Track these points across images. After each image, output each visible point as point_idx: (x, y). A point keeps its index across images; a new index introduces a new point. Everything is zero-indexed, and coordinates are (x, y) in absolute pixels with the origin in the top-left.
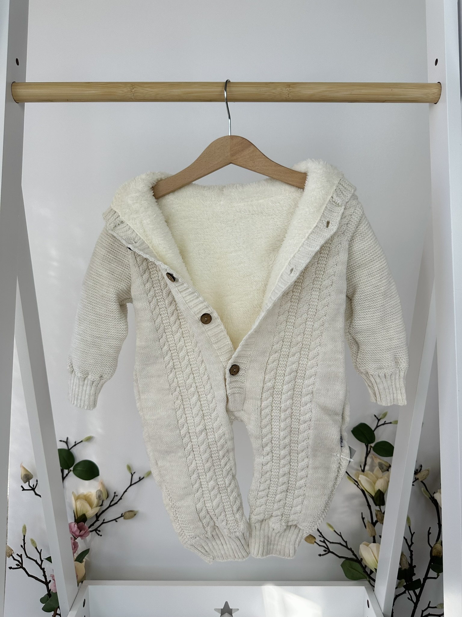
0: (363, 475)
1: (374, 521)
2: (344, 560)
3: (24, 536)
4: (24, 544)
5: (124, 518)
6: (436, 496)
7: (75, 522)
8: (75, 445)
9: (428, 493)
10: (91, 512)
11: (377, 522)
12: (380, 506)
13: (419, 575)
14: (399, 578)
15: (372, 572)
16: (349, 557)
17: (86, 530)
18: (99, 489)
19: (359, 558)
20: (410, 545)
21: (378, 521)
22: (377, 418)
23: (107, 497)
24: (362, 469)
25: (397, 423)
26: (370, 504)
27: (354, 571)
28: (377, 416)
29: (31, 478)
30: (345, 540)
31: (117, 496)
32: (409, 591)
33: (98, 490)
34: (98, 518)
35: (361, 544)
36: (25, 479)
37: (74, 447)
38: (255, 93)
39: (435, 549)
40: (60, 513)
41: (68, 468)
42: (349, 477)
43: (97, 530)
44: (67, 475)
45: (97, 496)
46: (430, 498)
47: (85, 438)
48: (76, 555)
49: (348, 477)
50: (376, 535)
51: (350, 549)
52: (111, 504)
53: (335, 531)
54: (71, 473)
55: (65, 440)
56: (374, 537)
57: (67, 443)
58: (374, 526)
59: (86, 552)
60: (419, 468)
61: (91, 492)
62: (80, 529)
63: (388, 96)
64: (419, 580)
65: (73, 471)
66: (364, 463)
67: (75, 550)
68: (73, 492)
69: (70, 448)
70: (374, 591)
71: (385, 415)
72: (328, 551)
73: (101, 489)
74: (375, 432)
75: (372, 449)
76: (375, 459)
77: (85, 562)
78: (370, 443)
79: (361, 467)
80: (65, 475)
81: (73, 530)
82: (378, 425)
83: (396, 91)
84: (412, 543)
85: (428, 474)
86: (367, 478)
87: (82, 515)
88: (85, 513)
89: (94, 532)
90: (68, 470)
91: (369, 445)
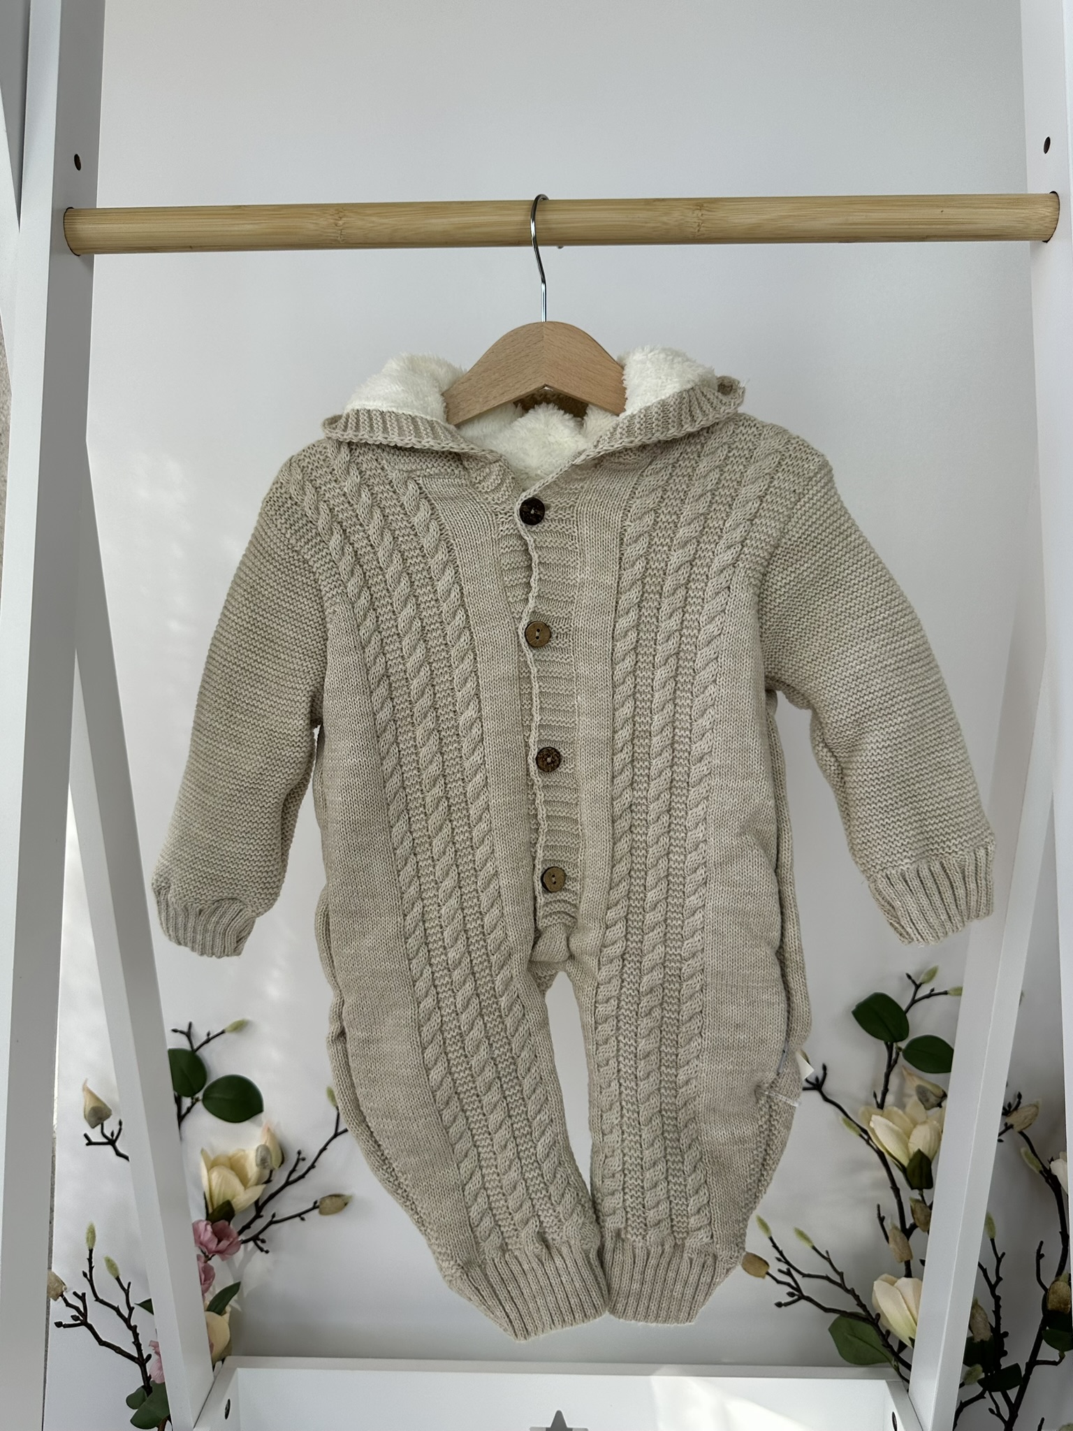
0: (881, 1116)
1: (908, 1226)
2: (836, 1316)
3: (91, 1251)
4: (91, 1268)
5: (321, 1213)
6: (1056, 1167)
7: (207, 1219)
8: (208, 1041)
9: (1036, 1161)
10: (244, 1197)
11: (914, 1227)
12: (921, 1189)
13: (1016, 1355)
14: (969, 1360)
15: (902, 1346)
16: (848, 1311)
17: (231, 1240)
18: (263, 1143)
19: (871, 1312)
20: (993, 1283)
21: (918, 1224)
22: (914, 982)
23: (280, 1161)
24: (877, 1102)
25: (960, 995)
26: (898, 1186)
27: (862, 1343)
28: (913, 978)
29: (108, 1116)
30: (840, 1271)
31: (304, 1159)
32: (993, 1393)
33: (260, 1146)
34: (261, 1212)
35: (875, 1280)
36: (93, 1119)
37: (205, 1046)
38: (620, 223)
39: (1053, 1293)
40: (172, 1199)
41: (191, 1094)
42: (848, 1119)
43: (259, 1240)
44: (189, 1110)
45: (259, 1160)
46: (1041, 1172)
47: (231, 1026)
48: (209, 1297)
49: (844, 1121)
50: (912, 1257)
51: (851, 1292)
52: (291, 1179)
53: (814, 1248)
54: (199, 1105)
55: (185, 1029)
56: (908, 1264)
57: (188, 1035)
58: (908, 1239)
59: (234, 1289)
60: (1015, 1100)
61: (244, 1151)
62: (219, 1235)
63: (934, 226)
64: (1016, 1366)
65: (205, 1100)
66: (882, 1088)
67: (206, 1285)
68: (202, 1151)
69: (195, 1047)
70: (908, 1391)
71: (932, 974)
72: (797, 1294)
73: (267, 1144)
74: (908, 1015)
75: (901, 1053)
76: (910, 1079)
77: (231, 1313)
78: (897, 1041)
79: (875, 1096)
80: (184, 1111)
81: (202, 1237)
82: (916, 998)
83: (950, 213)
84: (999, 1279)
85: (1036, 1115)
86: (891, 1124)
87: (223, 1203)
88: (229, 1198)
89: (251, 1244)
90: (192, 1099)
91: (895, 1045)
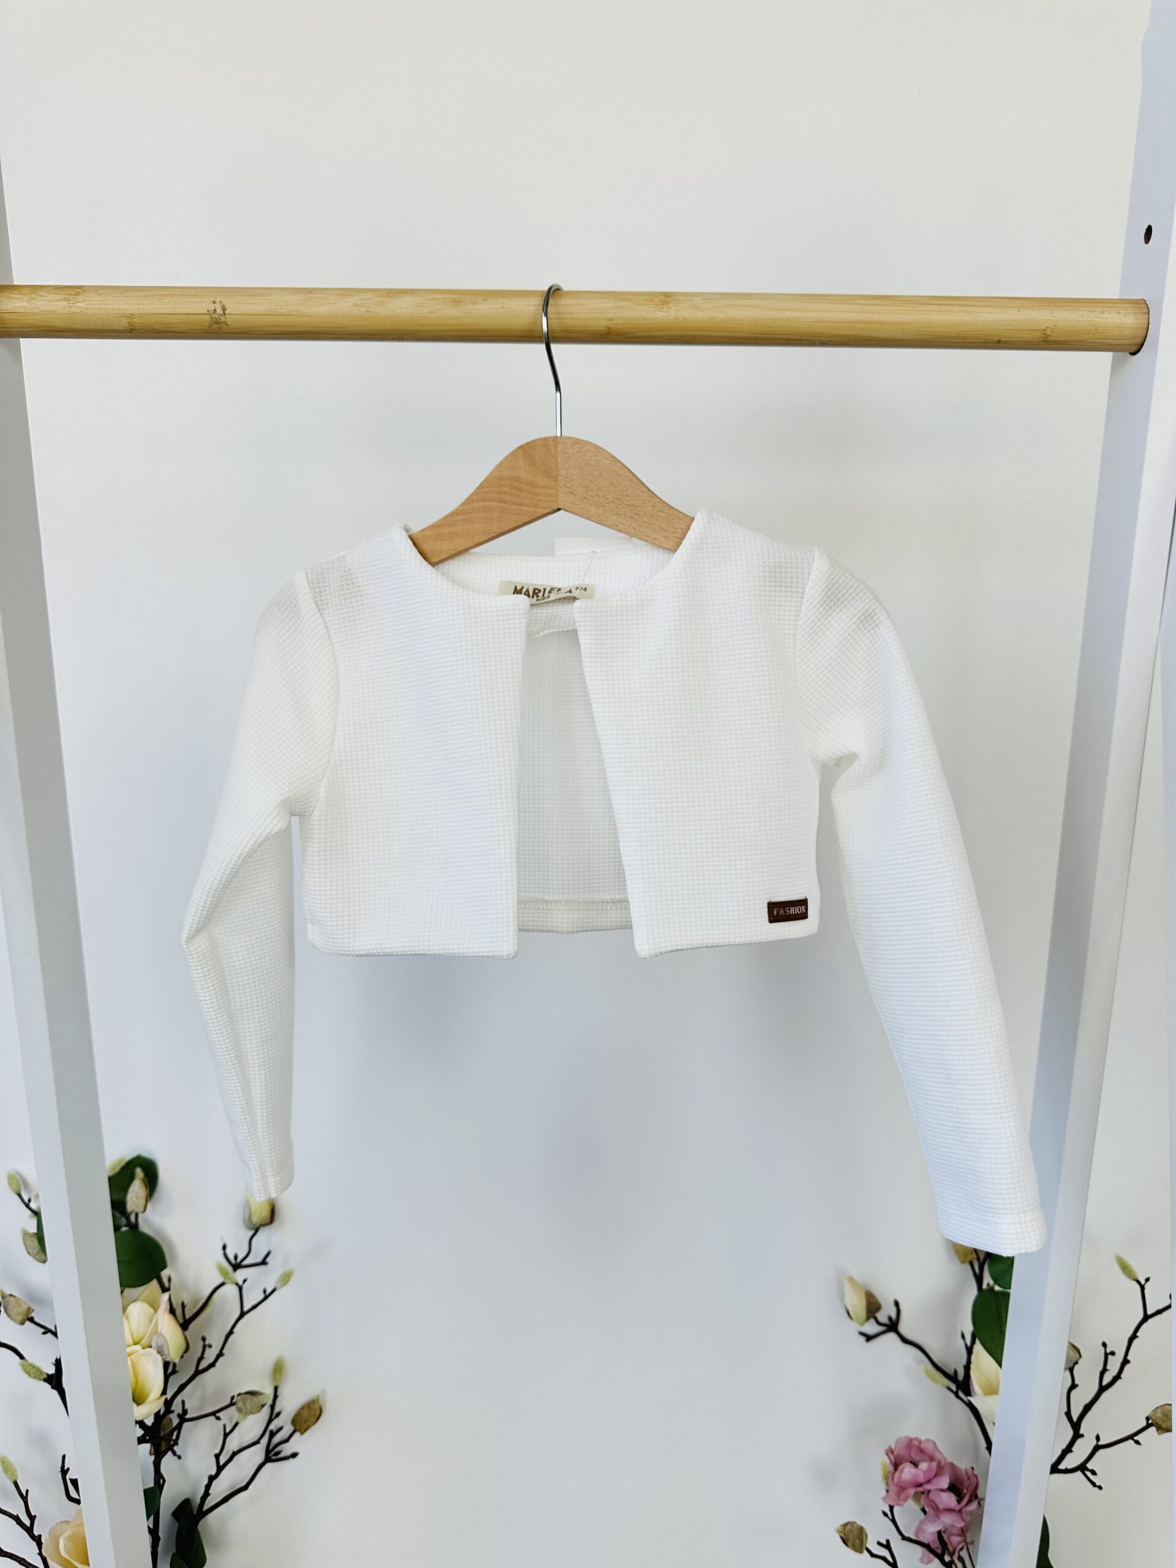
31: (210, 1346)
42: (931, 1367)
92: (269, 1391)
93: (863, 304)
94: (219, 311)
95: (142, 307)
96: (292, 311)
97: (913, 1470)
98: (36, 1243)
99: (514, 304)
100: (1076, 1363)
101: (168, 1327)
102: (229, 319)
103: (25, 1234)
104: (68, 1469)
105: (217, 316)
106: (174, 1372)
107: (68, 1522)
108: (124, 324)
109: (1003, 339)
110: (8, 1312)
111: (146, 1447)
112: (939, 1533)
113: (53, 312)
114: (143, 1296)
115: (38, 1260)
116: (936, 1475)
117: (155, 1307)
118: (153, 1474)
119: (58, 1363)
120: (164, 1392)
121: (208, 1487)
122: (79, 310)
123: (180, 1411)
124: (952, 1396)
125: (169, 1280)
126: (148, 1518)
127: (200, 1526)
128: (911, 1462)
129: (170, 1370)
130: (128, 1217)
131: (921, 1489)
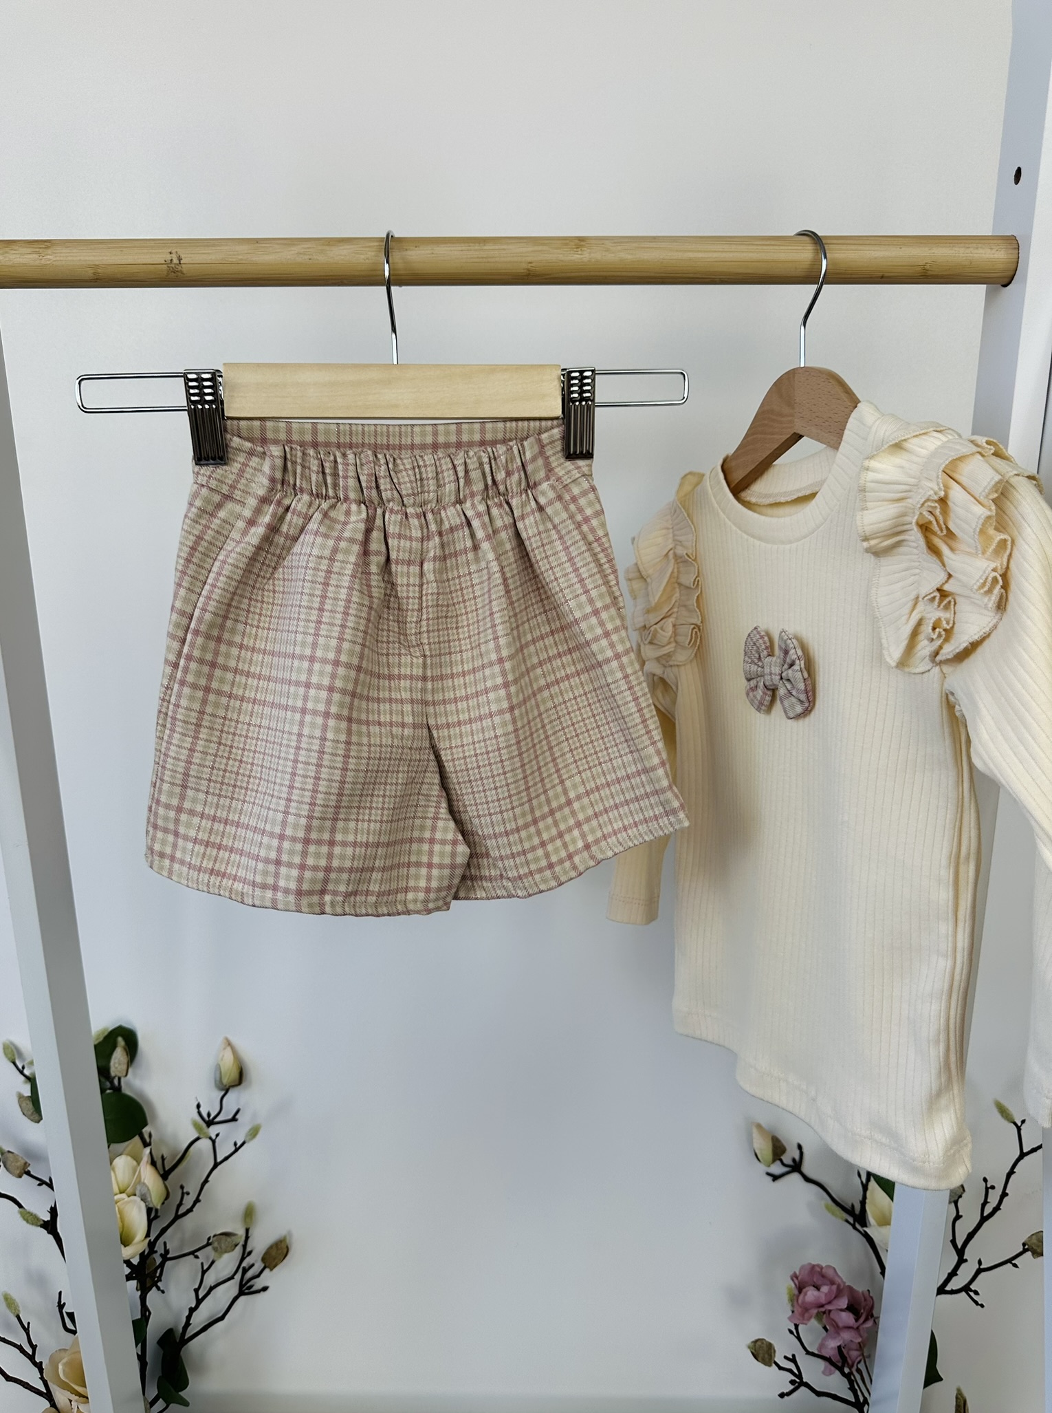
31: (187, 1193)
92: (241, 1232)
93: (757, 245)
94: (176, 261)
95: (105, 258)
96: (242, 259)
97: (816, 1293)
98: (30, 1105)
99: (442, 250)
100: (960, 1196)
101: (149, 1176)
102: (185, 268)
103: (21, 1097)
104: (64, 1304)
105: (173, 266)
106: (156, 1217)
107: (65, 1350)
108: (90, 273)
109: (886, 275)
110: (7, 1166)
111: (133, 1283)
112: (839, 1347)
113: (25, 264)
114: (128, 1149)
115: (32, 1120)
116: (835, 1298)
117: (138, 1160)
118: (140, 1307)
119: (53, 1211)
120: (148, 1235)
121: (189, 1318)
122: (48, 262)
123: (163, 1252)
124: (850, 1227)
125: (150, 1135)
126: (136, 1346)
127: (182, 1353)
128: (814, 1286)
129: (153, 1215)
130: (112, 1082)
131: (823, 1309)
